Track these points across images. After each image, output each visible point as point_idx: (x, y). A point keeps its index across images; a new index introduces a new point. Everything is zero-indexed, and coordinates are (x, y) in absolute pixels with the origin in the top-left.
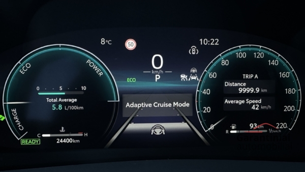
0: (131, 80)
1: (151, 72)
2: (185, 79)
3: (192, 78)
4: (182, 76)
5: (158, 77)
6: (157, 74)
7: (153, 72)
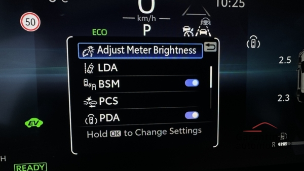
0: (100, 32)
1: (137, 18)
2: (189, 33)
3: (201, 33)
4: (184, 29)
5: (147, 28)
6: (147, 23)
7: (139, 19)
